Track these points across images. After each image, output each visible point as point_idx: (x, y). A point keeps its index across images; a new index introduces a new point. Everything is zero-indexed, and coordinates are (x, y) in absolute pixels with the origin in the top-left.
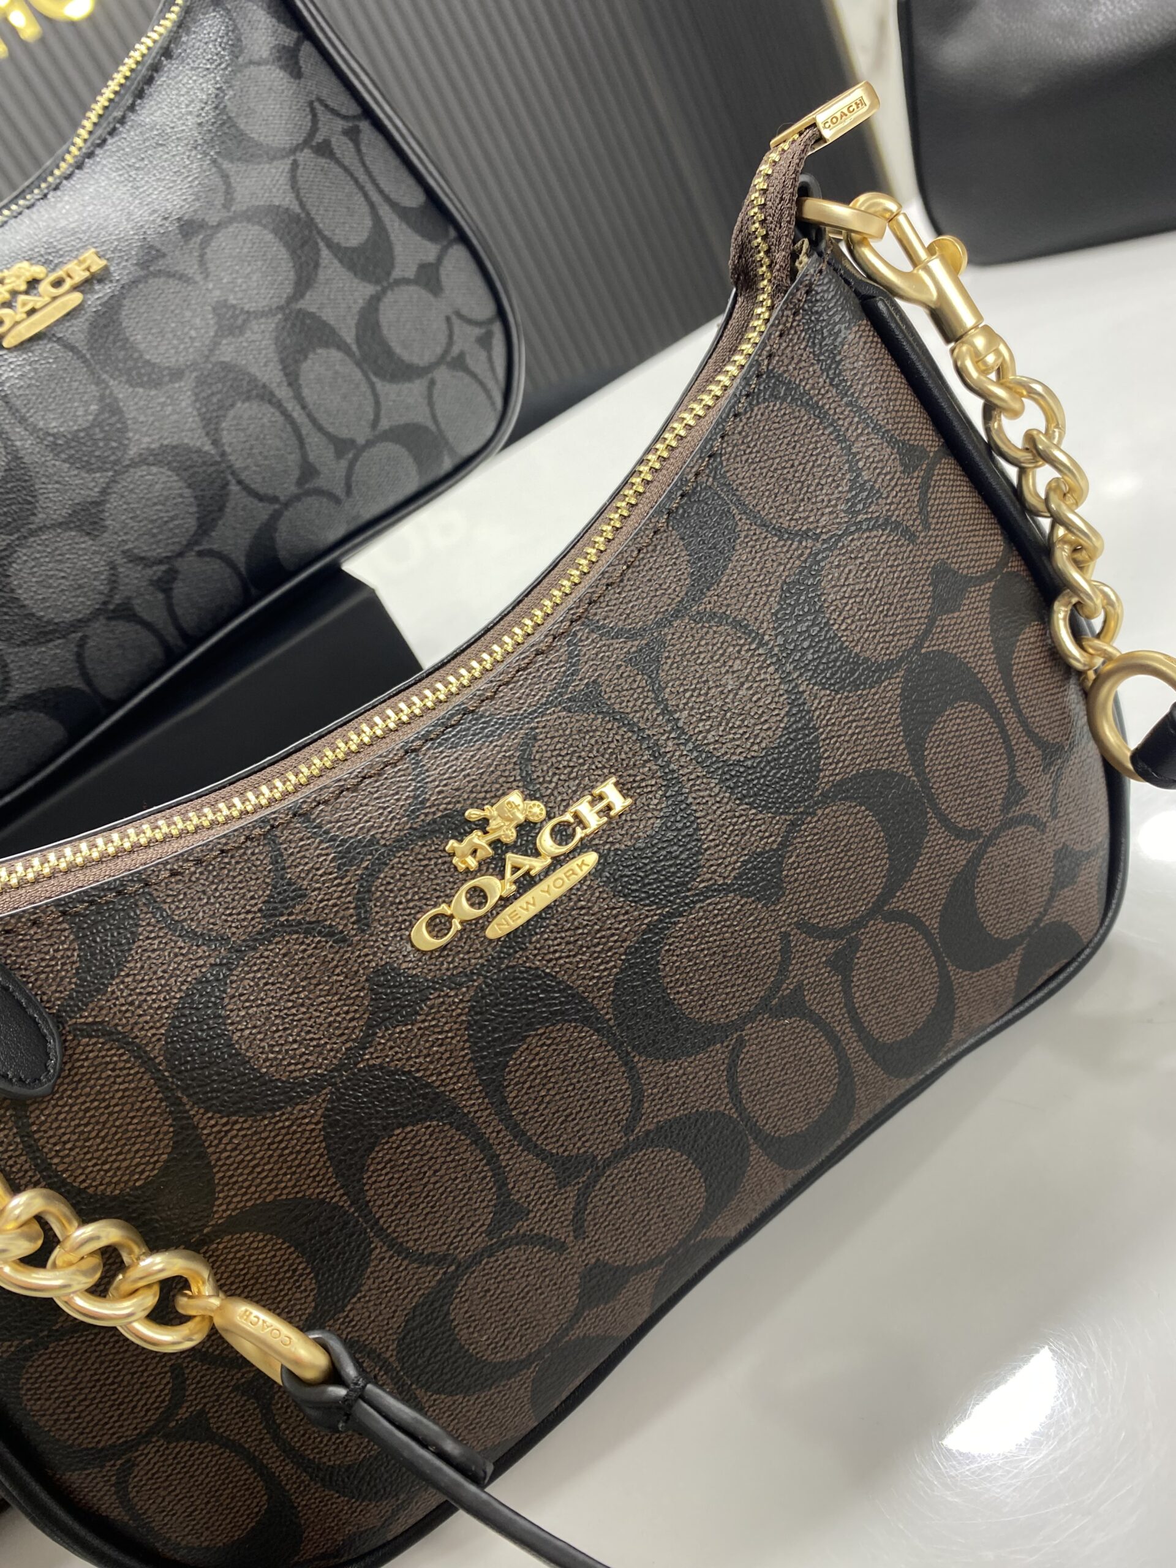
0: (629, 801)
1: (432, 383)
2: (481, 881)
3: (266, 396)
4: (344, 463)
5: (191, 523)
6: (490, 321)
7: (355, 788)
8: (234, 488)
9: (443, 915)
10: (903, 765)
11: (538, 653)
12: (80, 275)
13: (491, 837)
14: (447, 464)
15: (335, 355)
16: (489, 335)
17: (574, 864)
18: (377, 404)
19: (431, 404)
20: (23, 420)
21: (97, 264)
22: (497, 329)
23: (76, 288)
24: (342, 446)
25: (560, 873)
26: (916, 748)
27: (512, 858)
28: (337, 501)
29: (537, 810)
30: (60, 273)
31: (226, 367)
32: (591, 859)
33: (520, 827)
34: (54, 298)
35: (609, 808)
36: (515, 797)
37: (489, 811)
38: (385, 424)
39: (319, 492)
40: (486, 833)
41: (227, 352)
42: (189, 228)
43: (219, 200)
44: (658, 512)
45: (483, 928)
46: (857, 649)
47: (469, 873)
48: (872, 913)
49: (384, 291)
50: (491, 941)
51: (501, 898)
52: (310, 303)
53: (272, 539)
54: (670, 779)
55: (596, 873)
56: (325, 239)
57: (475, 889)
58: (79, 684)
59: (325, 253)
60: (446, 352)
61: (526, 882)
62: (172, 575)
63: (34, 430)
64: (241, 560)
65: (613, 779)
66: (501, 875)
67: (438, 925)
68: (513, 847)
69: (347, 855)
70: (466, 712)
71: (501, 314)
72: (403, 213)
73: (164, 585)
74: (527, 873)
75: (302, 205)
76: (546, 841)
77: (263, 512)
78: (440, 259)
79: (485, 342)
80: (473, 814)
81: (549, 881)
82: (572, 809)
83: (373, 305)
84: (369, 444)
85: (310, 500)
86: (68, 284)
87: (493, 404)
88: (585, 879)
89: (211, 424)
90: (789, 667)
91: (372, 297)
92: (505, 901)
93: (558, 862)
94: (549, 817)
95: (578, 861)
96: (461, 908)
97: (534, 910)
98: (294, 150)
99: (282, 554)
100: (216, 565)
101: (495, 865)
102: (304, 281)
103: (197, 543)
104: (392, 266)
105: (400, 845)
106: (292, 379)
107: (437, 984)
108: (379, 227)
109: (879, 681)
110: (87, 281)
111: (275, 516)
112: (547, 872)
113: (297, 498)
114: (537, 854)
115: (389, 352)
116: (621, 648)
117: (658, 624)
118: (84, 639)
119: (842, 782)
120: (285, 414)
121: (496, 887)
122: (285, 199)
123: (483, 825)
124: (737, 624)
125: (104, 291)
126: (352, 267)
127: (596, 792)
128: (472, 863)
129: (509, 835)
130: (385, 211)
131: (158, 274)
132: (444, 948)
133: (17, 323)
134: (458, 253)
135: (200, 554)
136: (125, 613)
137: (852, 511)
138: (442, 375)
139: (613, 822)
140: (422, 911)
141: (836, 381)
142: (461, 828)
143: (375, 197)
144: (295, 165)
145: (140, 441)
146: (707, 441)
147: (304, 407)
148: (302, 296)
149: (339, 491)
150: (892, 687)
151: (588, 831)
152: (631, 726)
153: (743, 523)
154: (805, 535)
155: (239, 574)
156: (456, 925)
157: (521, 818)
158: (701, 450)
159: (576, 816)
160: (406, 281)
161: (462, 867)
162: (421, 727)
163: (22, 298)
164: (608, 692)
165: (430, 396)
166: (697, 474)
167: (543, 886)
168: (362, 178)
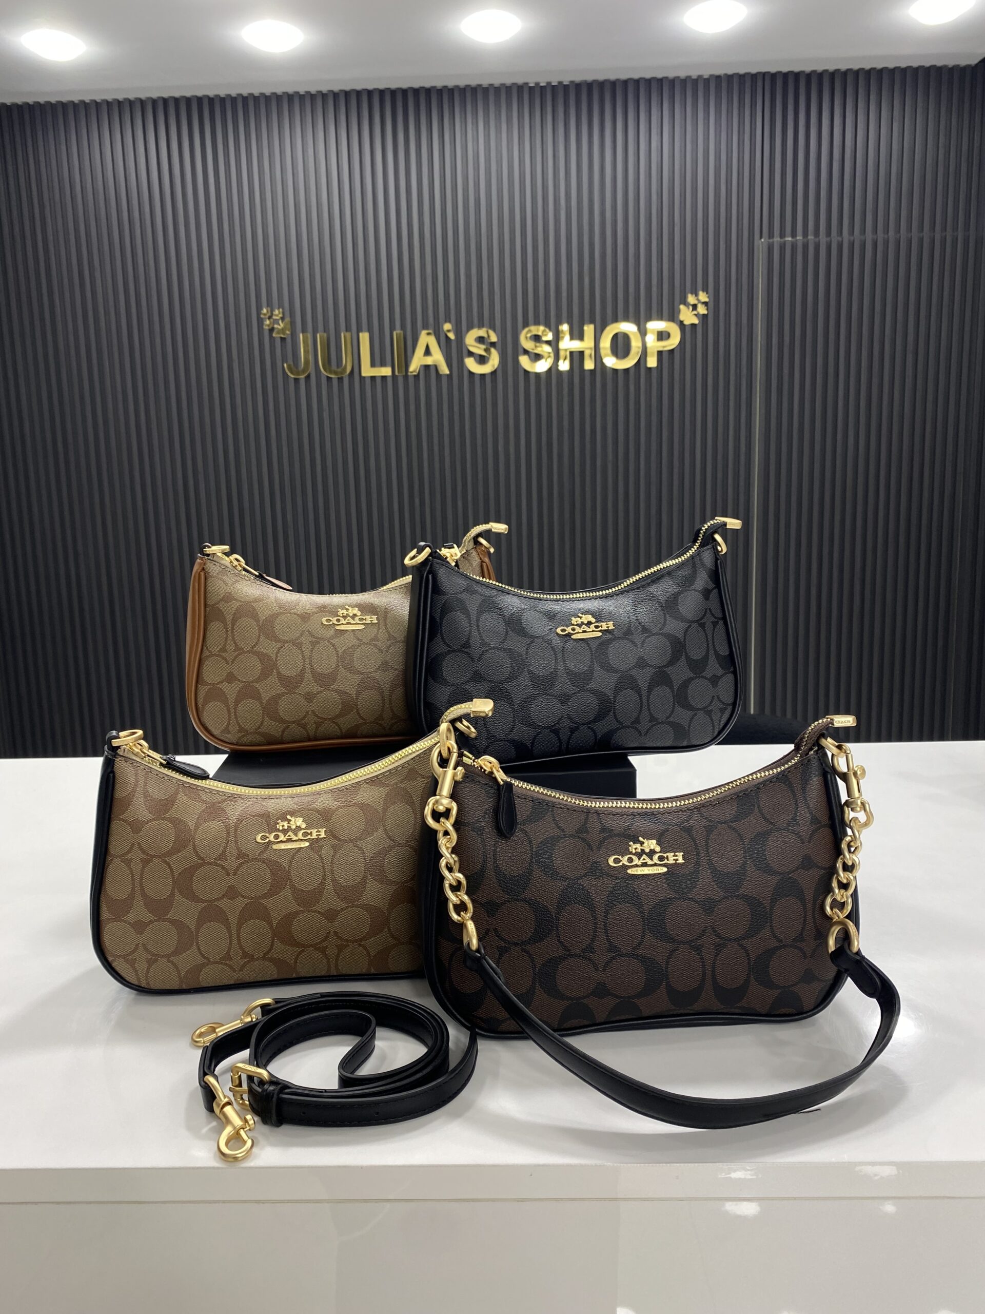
0: (683, 861)
1: (696, 715)
2: (634, 857)
3: (639, 692)
4: (650, 724)
5: (592, 717)
6: (728, 705)
7: (614, 815)
8: (611, 713)
9: (619, 859)
10: (766, 903)
11: (681, 810)
12: (605, 628)
13: (642, 848)
14: (685, 744)
15: (668, 690)
16: (725, 709)
17: (660, 868)
18: (672, 712)
19: (691, 721)
20: (564, 661)
21: (612, 627)
22: (730, 708)
23: (600, 631)
24: (652, 719)
25: (655, 868)
26: (774, 901)
27: (644, 856)
28: (641, 735)
29: (658, 849)
30: (599, 625)
31: (631, 676)
32: (665, 870)
33: (651, 850)
34: (593, 631)
35: (677, 860)
36: (654, 842)
37: (645, 841)
38: (671, 719)
39: (636, 729)
40: (641, 846)
41: (634, 672)
42: (645, 629)
43: (660, 626)
44: (735, 794)
45: (627, 869)
46: (770, 862)
47: (631, 853)
48: (735, 940)
49: (696, 677)
50: (627, 873)
51: (636, 865)
52: (669, 670)
53: (613, 735)
54: (697, 863)
55: (664, 874)
56: (686, 652)
57: (631, 858)
58: (529, 745)
59: (683, 658)
60: (706, 707)
61: (645, 865)
62: (577, 728)
63: (565, 666)
64: (599, 736)
65: (682, 853)
66: (639, 859)
67: (617, 861)
68: (646, 854)
69: (604, 830)
70: (653, 814)
71: (734, 704)
72: (717, 655)
73: (572, 731)
74: (646, 863)
75: (685, 639)
76: (656, 857)
77: (615, 725)
78: (722, 676)
79: (722, 711)
80: (641, 839)
81: (651, 868)
82: (667, 854)
83: (690, 680)
84: (662, 723)
85: (632, 730)
86: (600, 628)
87: (714, 732)
88: (660, 874)
89: (617, 691)
90: (747, 855)
91: (691, 677)
92: (637, 866)
93: (655, 865)
94: (660, 852)
95: (662, 868)
96: (625, 860)
97: (642, 873)
98: (694, 622)
99: (613, 741)
100: (591, 733)
101: (639, 855)
102: (671, 663)
103: (589, 724)
104: (704, 671)
105: (619, 835)
106: (650, 690)
107: (608, 875)
108: (706, 658)
109: (772, 875)
110: (605, 630)
111: (618, 729)
112: (652, 865)
113: (629, 727)
114: (652, 859)
115: (686, 698)
116: (704, 822)
117: (718, 822)
118: (540, 732)
119: (746, 896)
120: (641, 699)
121: (636, 861)
122: (680, 635)
123: (642, 843)
124: (739, 834)
125: (609, 636)
126: (689, 665)
127: (676, 854)
128: (634, 851)
129: (647, 850)
130: (712, 652)
131: (628, 639)
132: (615, 867)
133: (578, 633)
134: (730, 677)
135: (589, 728)
136: (556, 732)
137: (788, 825)
138: (701, 714)
139: (676, 864)
140: (614, 855)
141: (804, 789)
142: (636, 841)
143: (711, 647)
144: (690, 626)
145: (592, 685)
146: (759, 784)
147: (648, 701)
148: (668, 667)
149: (643, 733)
150: (775, 879)
151: (668, 862)
152: (695, 844)
153: (757, 810)
154: (772, 823)
155: (596, 740)
156: (621, 864)
157: (652, 848)
158: (756, 785)
159: (667, 856)
160: (706, 678)
161: (631, 850)
162: (640, 811)
163: (584, 626)
164: (694, 833)
165: (692, 718)
166: (751, 791)
167: (649, 868)
168: (710, 637)
